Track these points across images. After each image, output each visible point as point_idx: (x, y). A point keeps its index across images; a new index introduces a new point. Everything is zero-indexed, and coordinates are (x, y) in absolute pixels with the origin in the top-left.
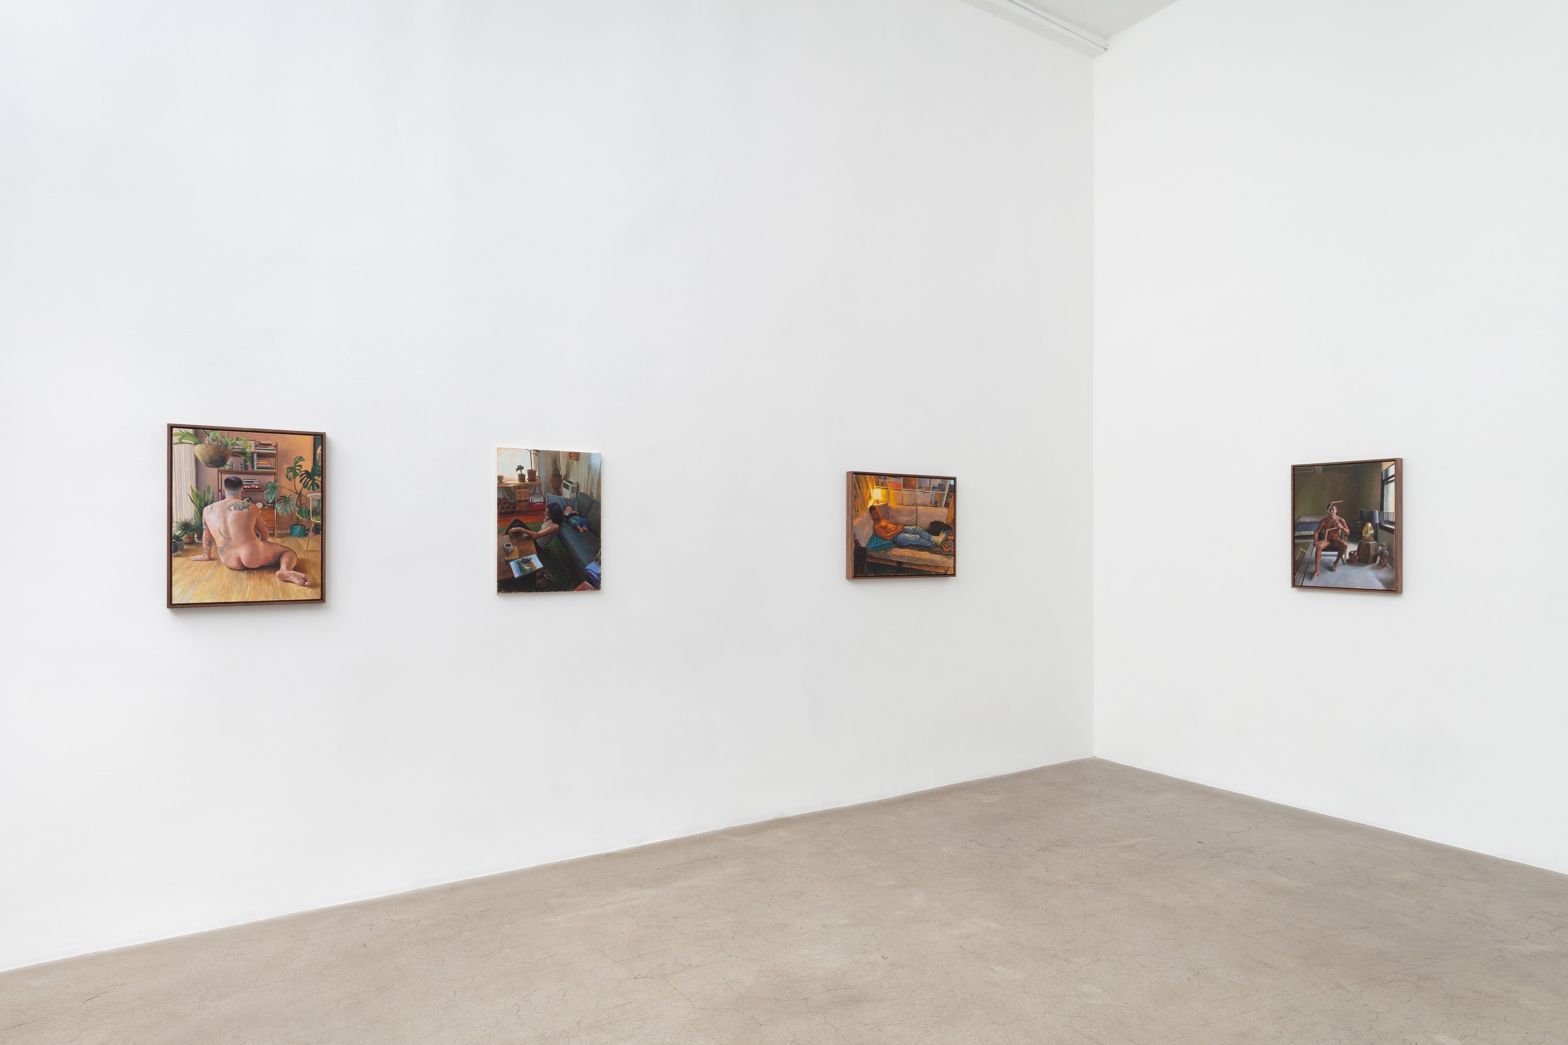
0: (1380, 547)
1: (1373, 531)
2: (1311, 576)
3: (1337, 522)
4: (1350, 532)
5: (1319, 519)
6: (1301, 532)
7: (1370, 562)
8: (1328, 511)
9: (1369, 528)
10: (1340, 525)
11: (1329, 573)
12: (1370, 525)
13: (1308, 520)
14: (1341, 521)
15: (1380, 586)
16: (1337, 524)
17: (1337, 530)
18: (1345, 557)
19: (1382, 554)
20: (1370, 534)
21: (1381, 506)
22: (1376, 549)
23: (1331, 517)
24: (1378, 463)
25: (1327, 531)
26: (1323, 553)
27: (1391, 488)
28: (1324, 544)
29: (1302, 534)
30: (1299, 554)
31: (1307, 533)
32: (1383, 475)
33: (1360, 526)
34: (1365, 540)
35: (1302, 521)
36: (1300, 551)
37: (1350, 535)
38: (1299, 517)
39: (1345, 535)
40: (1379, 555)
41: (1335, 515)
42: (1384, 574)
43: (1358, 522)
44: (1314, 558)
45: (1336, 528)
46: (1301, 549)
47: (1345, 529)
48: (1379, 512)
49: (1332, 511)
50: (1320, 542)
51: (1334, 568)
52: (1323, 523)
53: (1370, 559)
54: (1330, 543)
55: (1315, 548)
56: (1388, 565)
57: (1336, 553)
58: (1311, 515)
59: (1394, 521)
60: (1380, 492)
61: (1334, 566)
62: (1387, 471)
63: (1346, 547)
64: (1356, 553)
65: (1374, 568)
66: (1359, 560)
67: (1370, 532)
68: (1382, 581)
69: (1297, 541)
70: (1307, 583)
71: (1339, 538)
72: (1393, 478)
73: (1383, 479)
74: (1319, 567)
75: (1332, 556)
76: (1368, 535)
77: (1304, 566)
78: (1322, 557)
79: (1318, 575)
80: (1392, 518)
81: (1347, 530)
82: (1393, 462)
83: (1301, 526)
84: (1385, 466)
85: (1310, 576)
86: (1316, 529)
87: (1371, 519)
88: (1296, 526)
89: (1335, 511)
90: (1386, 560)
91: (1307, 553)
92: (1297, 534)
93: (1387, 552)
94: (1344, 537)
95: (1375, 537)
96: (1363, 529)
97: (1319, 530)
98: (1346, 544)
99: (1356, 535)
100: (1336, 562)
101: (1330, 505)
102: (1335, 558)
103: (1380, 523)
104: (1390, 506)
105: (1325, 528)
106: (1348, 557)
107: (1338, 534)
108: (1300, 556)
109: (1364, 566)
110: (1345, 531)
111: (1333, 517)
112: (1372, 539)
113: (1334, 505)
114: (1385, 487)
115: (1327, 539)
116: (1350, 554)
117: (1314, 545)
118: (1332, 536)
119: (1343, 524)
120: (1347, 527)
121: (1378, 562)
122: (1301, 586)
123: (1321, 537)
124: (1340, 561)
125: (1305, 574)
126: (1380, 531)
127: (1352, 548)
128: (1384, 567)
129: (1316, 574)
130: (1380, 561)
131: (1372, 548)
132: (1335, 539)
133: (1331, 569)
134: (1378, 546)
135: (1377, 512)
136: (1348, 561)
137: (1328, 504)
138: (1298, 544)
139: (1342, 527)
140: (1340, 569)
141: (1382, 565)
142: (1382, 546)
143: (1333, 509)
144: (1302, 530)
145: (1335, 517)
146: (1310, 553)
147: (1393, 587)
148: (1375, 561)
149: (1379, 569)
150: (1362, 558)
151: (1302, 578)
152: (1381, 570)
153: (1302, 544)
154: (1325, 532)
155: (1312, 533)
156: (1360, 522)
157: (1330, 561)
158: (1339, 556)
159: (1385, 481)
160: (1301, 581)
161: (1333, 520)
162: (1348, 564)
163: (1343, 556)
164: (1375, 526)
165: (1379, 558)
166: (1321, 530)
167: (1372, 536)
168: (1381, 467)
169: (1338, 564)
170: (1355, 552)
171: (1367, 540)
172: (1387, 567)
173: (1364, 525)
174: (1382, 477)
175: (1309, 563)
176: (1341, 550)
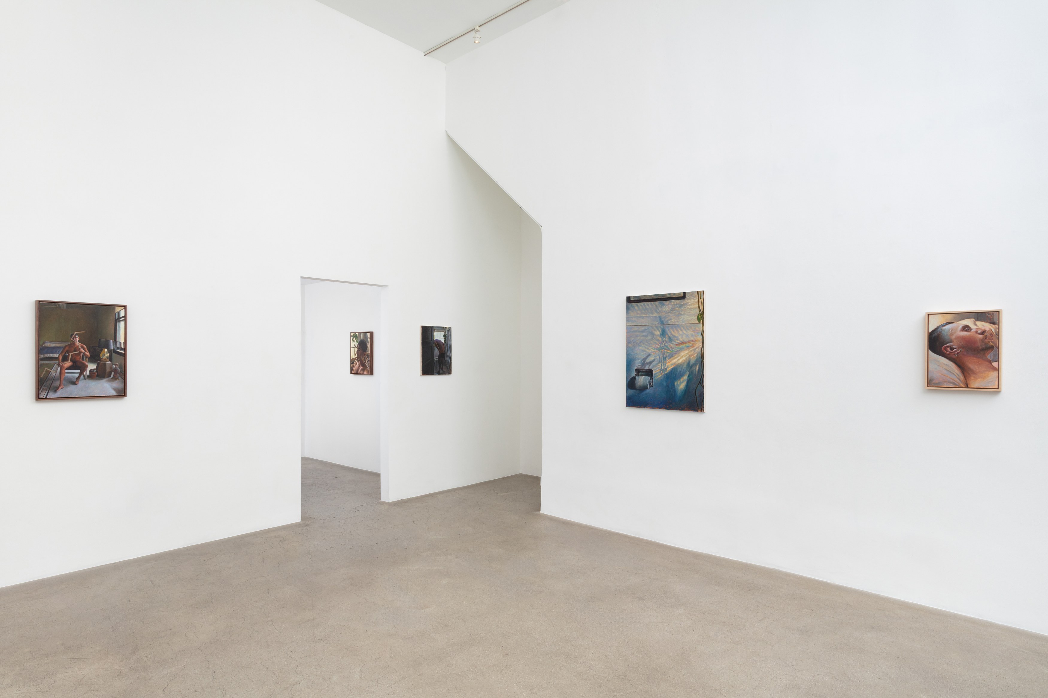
0: (114, 366)
1: (108, 355)
2: (56, 390)
3: (80, 347)
4: (90, 354)
5: (63, 345)
6: (46, 355)
7: (106, 376)
8: (71, 339)
9: (105, 353)
10: (82, 350)
11: (72, 387)
12: (106, 350)
13: (53, 345)
14: (82, 347)
15: (114, 393)
16: (79, 349)
17: (79, 354)
18: (86, 373)
19: (115, 370)
20: (106, 357)
21: (114, 337)
22: (111, 367)
23: (74, 343)
24: (113, 307)
25: (71, 354)
26: (66, 371)
27: (122, 324)
28: (68, 364)
29: (47, 357)
30: (44, 372)
31: (52, 356)
32: (116, 316)
33: (98, 351)
34: (102, 361)
35: (47, 346)
36: (45, 370)
37: (90, 358)
38: (44, 343)
39: (86, 357)
40: (113, 372)
41: (77, 342)
42: (117, 384)
43: (97, 348)
44: (59, 375)
45: (78, 352)
46: (46, 368)
47: (86, 353)
48: (113, 341)
49: (75, 339)
50: (64, 363)
51: (76, 382)
52: (67, 348)
53: (107, 374)
54: (73, 363)
55: (59, 368)
56: (119, 378)
57: (79, 371)
58: (56, 341)
59: (124, 347)
60: (114, 327)
61: (76, 381)
62: (119, 313)
63: (87, 366)
64: (95, 371)
65: (109, 381)
66: (98, 376)
67: (106, 355)
68: (115, 389)
69: (41, 362)
70: (51, 395)
71: (81, 360)
72: (124, 318)
73: (116, 318)
74: (63, 382)
75: (75, 373)
76: (104, 358)
77: (49, 382)
78: (66, 375)
79: (62, 388)
80: (123, 346)
81: (88, 354)
82: (124, 308)
83: (46, 350)
84: (118, 309)
85: (54, 390)
86: (60, 352)
87: (107, 346)
88: (41, 350)
89: (78, 339)
90: (118, 375)
91: (52, 371)
92: (42, 356)
93: (119, 369)
94: (85, 359)
95: (110, 359)
96: (101, 353)
97: (63, 354)
98: (87, 364)
99: (95, 358)
100: (78, 378)
101: (72, 335)
102: (77, 375)
103: (114, 349)
104: (121, 338)
105: (68, 352)
106: (88, 373)
107: (80, 357)
108: (44, 374)
109: (101, 379)
110: (86, 355)
111: (76, 343)
112: (108, 360)
113: (77, 334)
114: (118, 324)
115: (71, 361)
116: (90, 371)
117: (59, 365)
118: (75, 358)
119: (84, 349)
120: (88, 352)
121: (112, 376)
122: (46, 398)
123: (65, 359)
124: (82, 377)
125: (50, 388)
126: (114, 355)
127: (92, 367)
128: (117, 380)
129: (60, 388)
130: (114, 376)
131: (107, 366)
132: (78, 360)
133: (74, 383)
134: (112, 365)
135: (112, 341)
136: (88, 376)
137: (71, 334)
138: (42, 365)
139: (84, 351)
140: (81, 383)
141: (115, 378)
142: (115, 365)
143: (76, 338)
144: (47, 353)
145: (78, 343)
146: (55, 371)
147: (122, 393)
148: (110, 376)
149: (113, 381)
150: (99, 374)
151: (47, 392)
152: (115, 382)
153: (47, 364)
154: (69, 355)
155: (57, 356)
156: (98, 348)
157: (73, 377)
158: (81, 373)
159: (117, 320)
160: (46, 394)
161: (76, 346)
162: (88, 379)
163: (85, 373)
164: (110, 351)
165: (113, 374)
166: (65, 353)
167: (107, 358)
168: (114, 309)
169: (80, 379)
170: (94, 369)
171: (105, 361)
172: (119, 379)
173: (102, 350)
174: (115, 317)
175: (54, 379)
176: (83, 368)
